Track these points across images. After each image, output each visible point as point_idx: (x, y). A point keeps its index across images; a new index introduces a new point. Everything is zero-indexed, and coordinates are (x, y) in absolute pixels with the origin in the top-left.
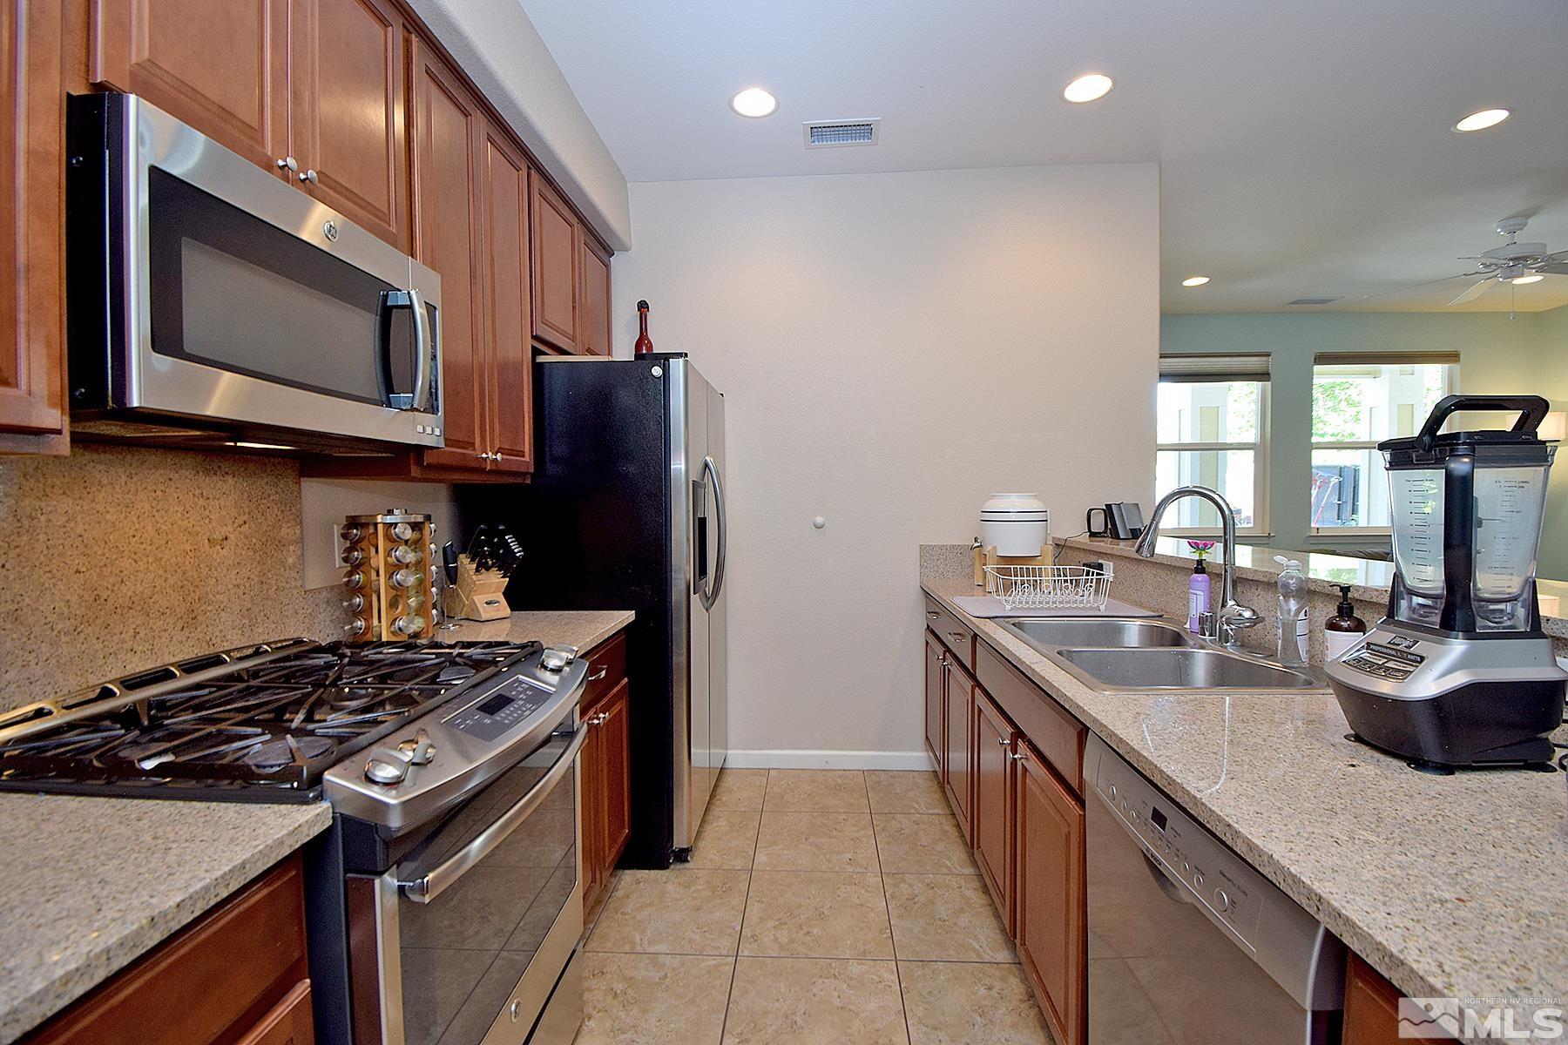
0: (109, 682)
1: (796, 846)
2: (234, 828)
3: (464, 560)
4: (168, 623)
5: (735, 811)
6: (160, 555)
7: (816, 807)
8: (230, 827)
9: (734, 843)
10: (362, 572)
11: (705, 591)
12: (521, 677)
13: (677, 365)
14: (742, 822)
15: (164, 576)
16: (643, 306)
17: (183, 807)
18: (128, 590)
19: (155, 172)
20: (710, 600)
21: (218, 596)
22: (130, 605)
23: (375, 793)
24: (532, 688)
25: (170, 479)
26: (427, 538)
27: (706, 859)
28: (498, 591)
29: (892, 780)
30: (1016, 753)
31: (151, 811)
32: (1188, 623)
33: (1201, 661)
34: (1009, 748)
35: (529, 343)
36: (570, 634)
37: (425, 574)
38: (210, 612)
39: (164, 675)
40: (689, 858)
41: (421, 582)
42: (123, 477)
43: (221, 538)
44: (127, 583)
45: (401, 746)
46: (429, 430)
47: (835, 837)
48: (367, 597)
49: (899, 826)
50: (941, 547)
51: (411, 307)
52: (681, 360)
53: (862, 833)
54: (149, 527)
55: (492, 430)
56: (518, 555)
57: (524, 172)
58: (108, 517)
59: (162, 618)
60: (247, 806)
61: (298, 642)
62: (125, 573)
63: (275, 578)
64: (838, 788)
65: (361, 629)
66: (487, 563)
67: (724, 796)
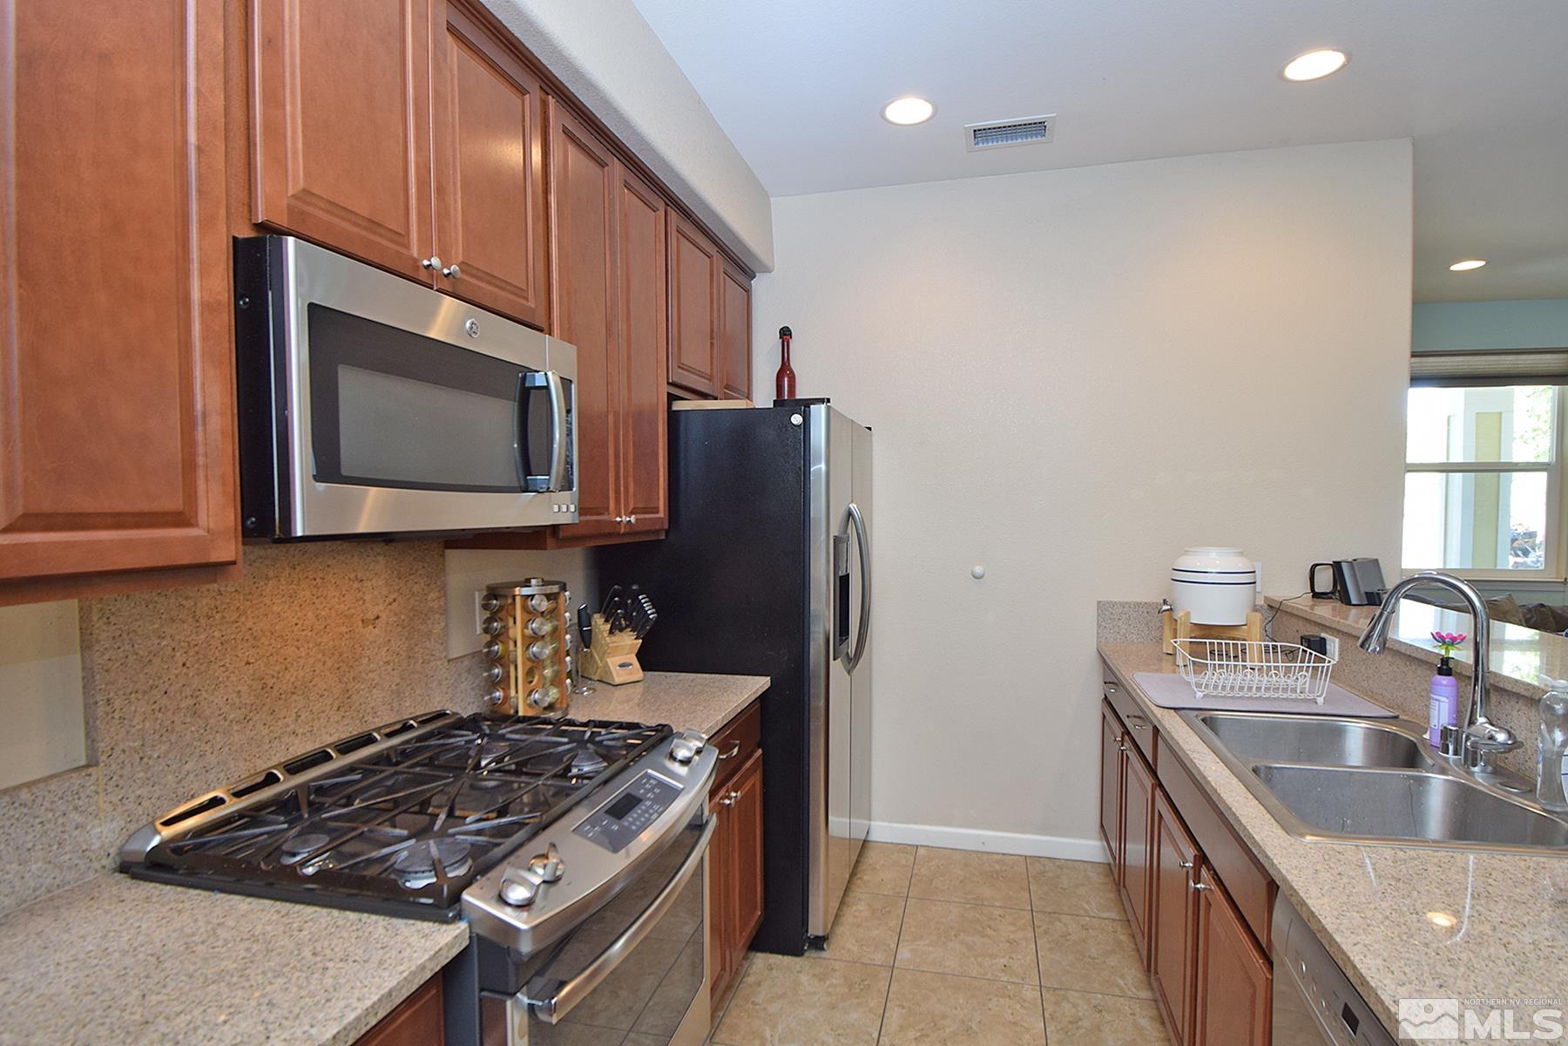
0: (274, 767)
1: (944, 943)
2: (382, 948)
3: (598, 620)
4: (326, 704)
5: (878, 894)
6: (319, 640)
7: (969, 897)
8: (379, 946)
9: (876, 932)
10: (501, 642)
11: (848, 653)
12: (650, 771)
13: (818, 412)
14: (884, 908)
15: (323, 660)
16: (785, 333)
17: (338, 917)
18: (291, 676)
19: (313, 308)
20: (852, 661)
21: (370, 674)
22: (293, 690)
23: (508, 915)
24: (661, 784)
25: (329, 566)
26: (562, 607)
27: (843, 948)
28: (632, 653)
29: (1059, 871)
30: (1199, 883)
31: (311, 920)
32: (1428, 732)
33: (1437, 789)
34: (1191, 872)
35: (665, 389)
36: (701, 708)
37: (560, 643)
38: (363, 690)
39: (322, 757)
40: (825, 946)
41: (556, 652)
42: (287, 569)
43: (373, 618)
44: (291, 669)
45: (533, 861)
46: (564, 508)
47: (989, 937)
48: (505, 667)
49: (1064, 929)
50: (1123, 605)
51: (547, 388)
52: (823, 407)
53: (1020, 934)
54: (310, 614)
55: (626, 488)
56: (651, 617)
57: (661, 213)
58: (275, 608)
59: (321, 700)
60: (395, 921)
61: (441, 715)
62: (289, 660)
63: (422, 651)
64: (995, 876)
65: (499, 699)
66: (621, 624)
67: (866, 876)
